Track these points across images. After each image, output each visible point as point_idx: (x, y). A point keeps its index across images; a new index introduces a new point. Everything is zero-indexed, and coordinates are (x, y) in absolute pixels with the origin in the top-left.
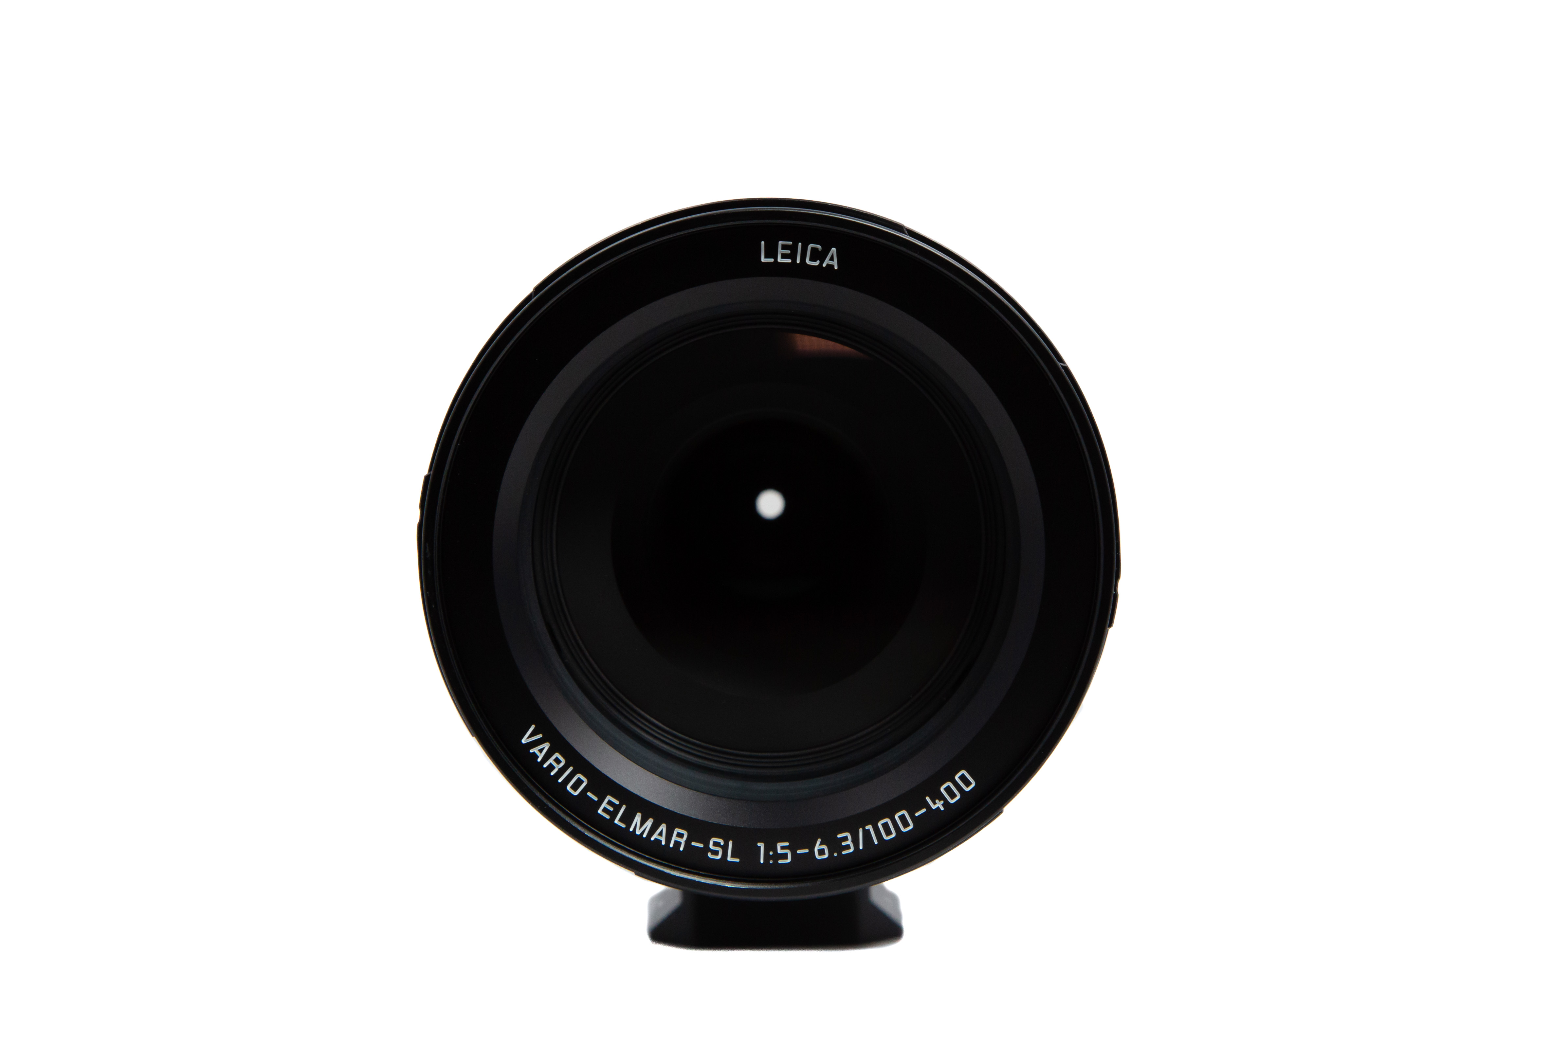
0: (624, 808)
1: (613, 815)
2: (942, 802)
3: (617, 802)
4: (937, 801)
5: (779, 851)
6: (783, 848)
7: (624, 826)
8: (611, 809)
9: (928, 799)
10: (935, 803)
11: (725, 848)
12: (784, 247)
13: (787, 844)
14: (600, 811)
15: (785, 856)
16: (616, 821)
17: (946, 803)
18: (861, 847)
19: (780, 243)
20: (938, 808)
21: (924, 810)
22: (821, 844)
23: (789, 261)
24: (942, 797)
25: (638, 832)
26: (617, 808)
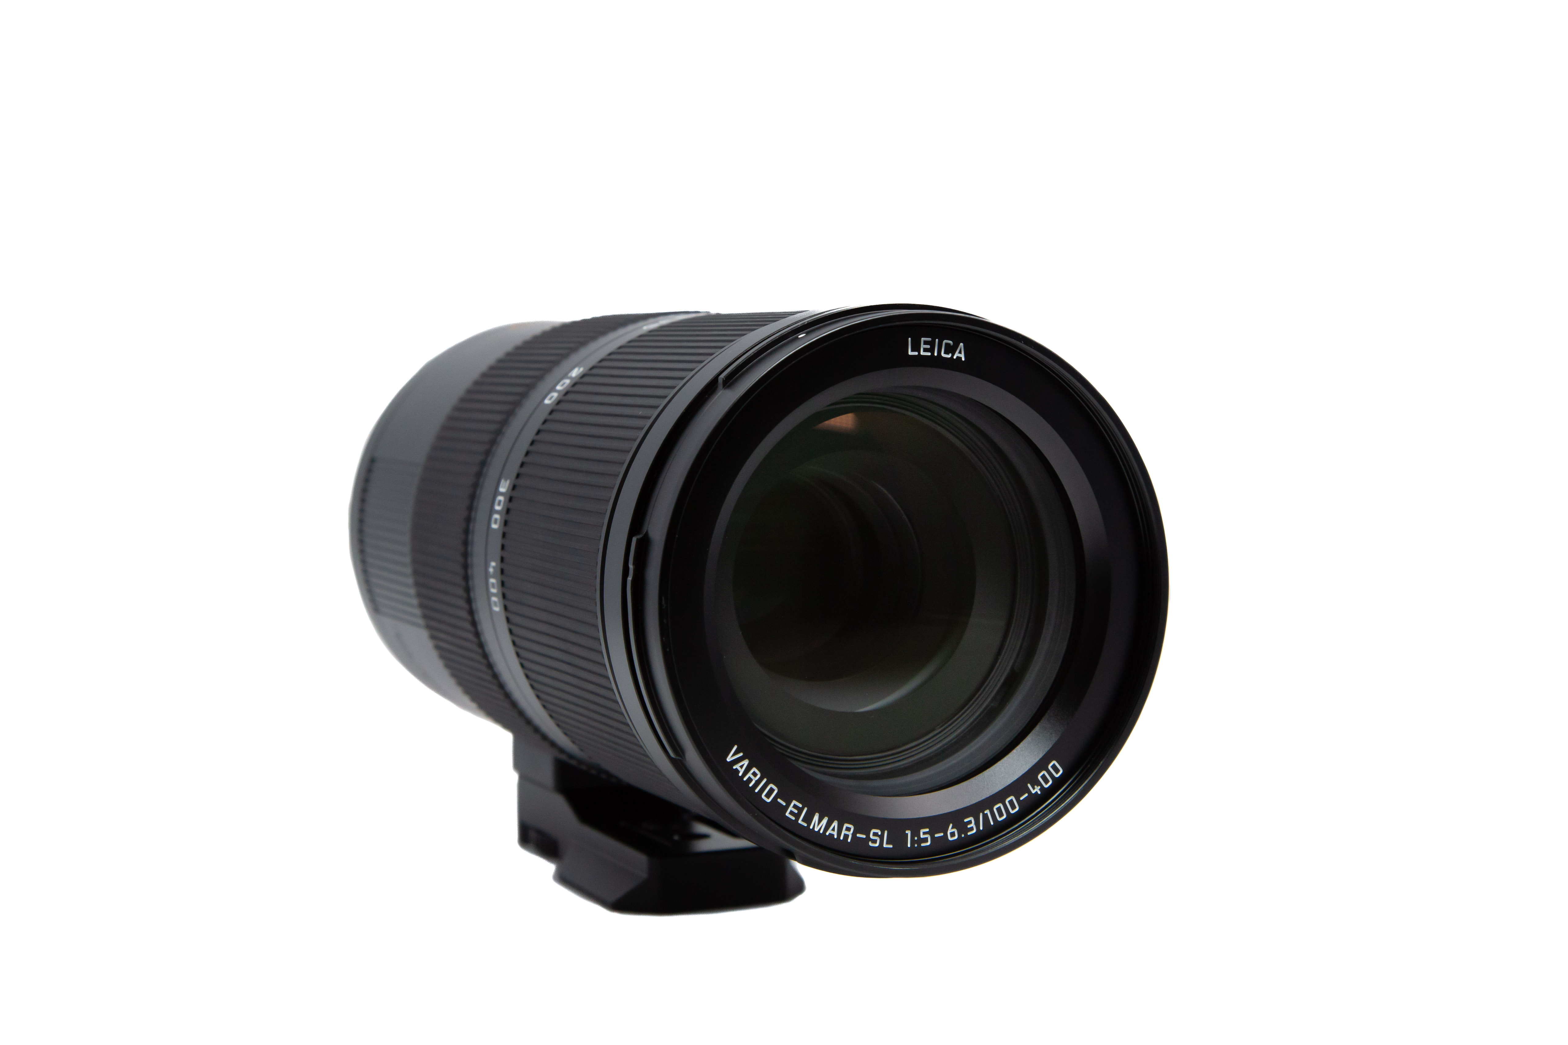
0: (805, 810)
1: (797, 816)
2: (1039, 787)
3: (800, 806)
4: (1036, 786)
5: (922, 836)
6: (924, 833)
7: (805, 825)
8: (796, 811)
9: (1029, 785)
10: (1034, 789)
11: (881, 837)
12: (926, 343)
13: (927, 830)
14: (787, 814)
15: (926, 840)
16: (800, 821)
17: (1042, 788)
18: (981, 828)
19: (923, 339)
20: (1037, 792)
21: (1026, 795)
22: (952, 828)
23: (929, 354)
24: (1039, 784)
25: (816, 830)
26: (800, 810)
